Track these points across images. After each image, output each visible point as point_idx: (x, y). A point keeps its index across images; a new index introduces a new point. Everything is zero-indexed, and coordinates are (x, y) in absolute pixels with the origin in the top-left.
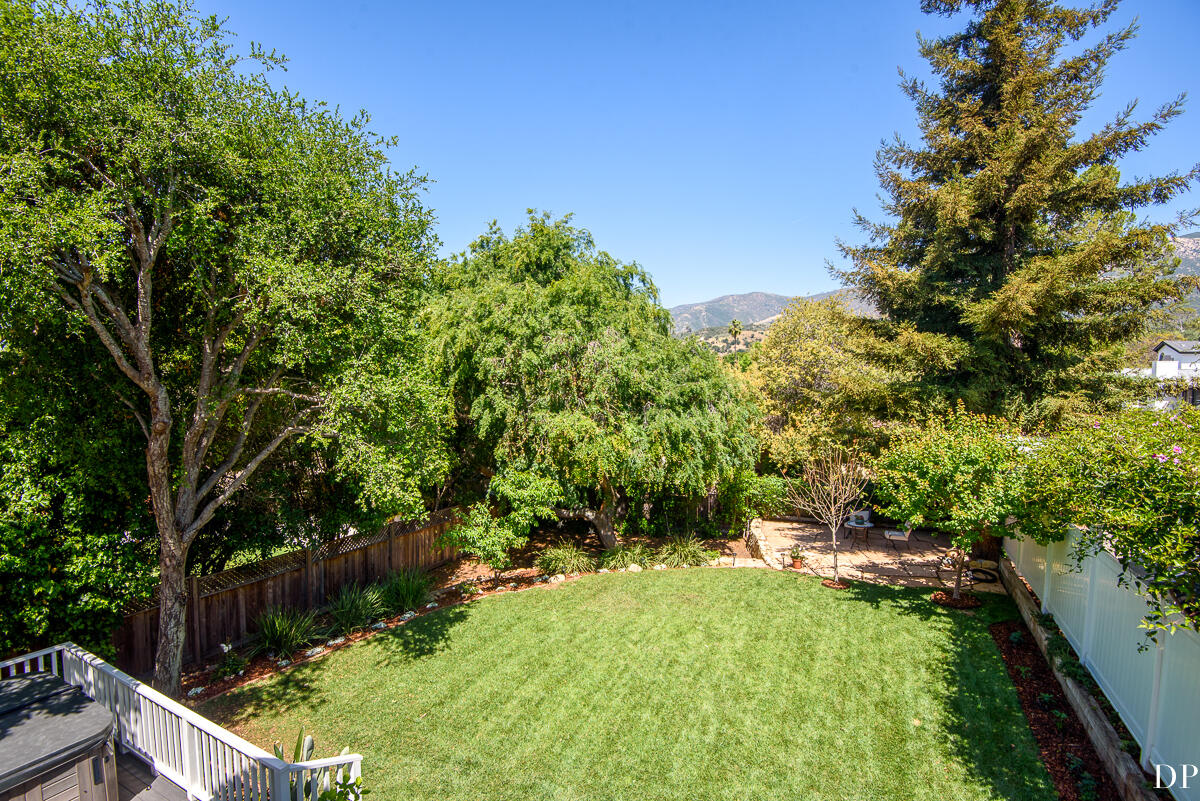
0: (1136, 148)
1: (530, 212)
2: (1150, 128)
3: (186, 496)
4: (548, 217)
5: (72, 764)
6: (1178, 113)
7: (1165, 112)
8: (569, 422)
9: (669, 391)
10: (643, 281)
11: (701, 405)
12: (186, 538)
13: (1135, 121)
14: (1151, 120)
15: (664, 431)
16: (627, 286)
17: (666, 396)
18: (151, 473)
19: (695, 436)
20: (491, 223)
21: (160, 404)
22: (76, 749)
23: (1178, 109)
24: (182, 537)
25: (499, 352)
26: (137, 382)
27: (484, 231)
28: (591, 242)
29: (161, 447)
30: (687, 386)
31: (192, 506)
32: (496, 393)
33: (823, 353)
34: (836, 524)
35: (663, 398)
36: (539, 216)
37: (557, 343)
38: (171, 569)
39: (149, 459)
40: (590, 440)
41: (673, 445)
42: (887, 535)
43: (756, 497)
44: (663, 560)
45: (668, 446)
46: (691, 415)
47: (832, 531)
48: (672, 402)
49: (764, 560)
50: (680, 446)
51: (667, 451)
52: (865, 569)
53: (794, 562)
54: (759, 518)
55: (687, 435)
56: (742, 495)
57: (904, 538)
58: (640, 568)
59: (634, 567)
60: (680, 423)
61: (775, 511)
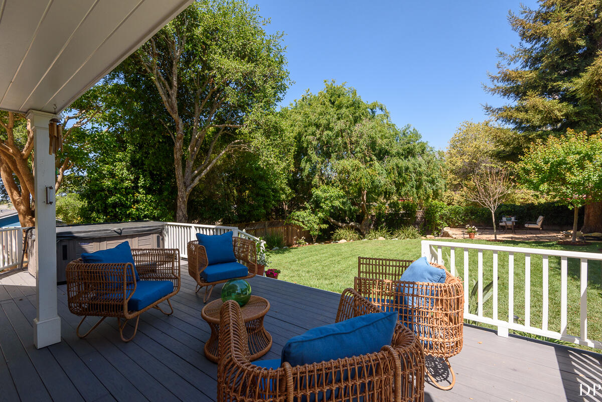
1: (325, 82)
3: (188, 173)
4: (334, 82)
5: (150, 234)
8: (348, 163)
9: (396, 148)
10: (381, 109)
11: (413, 156)
12: (187, 191)
15: (395, 167)
16: (373, 112)
17: (395, 151)
18: (176, 158)
19: (412, 169)
20: (307, 90)
21: (180, 126)
22: (152, 228)
24: (186, 190)
25: (313, 134)
26: (171, 114)
27: (305, 94)
29: (180, 145)
30: (406, 147)
31: (190, 178)
32: (312, 153)
33: (482, 147)
34: (494, 209)
35: (394, 151)
36: (330, 84)
37: (340, 125)
38: (182, 203)
39: (175, 151)
40: (358, 170)
41: (400, 174)
42: (526, 225)
43: (446, 215)
44: (396, 237)
45: (397, 174)
46: (409, 160)
47: (492, 212)
48: (398, 154)
49: (452, 237)
50: (404, 175)
51: (397, 178)
52: (512, 238)
53: (470, 235)
54: (448, 226)
55: (407, 169)
56: (438, 214)
57: (538, 225)
58: (384, 239)
59: (381, 238)
60: (403, 163)
61: (457, 222)
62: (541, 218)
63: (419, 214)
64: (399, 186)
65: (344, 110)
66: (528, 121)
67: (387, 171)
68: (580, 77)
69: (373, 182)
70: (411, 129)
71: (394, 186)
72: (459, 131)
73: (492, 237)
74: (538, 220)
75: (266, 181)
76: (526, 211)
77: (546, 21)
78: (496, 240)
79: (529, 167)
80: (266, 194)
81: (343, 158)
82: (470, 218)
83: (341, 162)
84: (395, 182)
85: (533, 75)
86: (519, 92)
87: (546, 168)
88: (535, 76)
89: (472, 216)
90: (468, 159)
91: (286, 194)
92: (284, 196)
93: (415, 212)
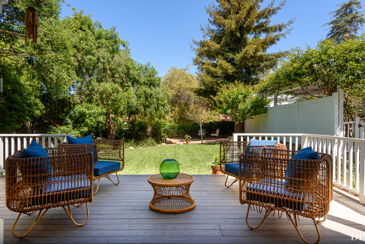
0: (275, 14)
1: (74, 9)
2: (278, 8)
4: (83, 12)
6: (284, 4)
7: (282, 4)
8: (108, 86)
9: (143, 79)
10: (124, 45)
11: (154, 86)
13: (275, 6)
14: (278, 6)
15: (143, 93)
17: (143, 81)
19: (154, 96)
23: (284, 3)
28: (101, 27)
30: (150, 79)
36: (78, 12)
40: (118, 92)
41: (146, 98)
42: (212, 135)
43: (167, 130)
44: (141, 146)
45: (145, 99)
46: (151, 89)
47: (200, 127)
48: (145, 84)
49: (176, 144)
50: (149, 99)
51: (144, 101)
52: (207, 142)
53: (187, 141)
54: (168, 138)
55: (151, 95)
56: (162, 129)
57: (217, 135)
58: (134, 148)
59: (131, 148)
60: (149, 91)
61: (173, 135)
62: (218, 130)
63: (149, 130)
64: (146, 107)
65: (104, 41)
66: (216, 73)
67: (137, 95)
68: (240, 53)
69: (128, 103)
70: (151, 67)
71: (142, 107)
72: (169, 73)
73: (200, 142)
74: (217, 131)
75: (21, 95)
76: (209, 126)
77: (225, 17)
78: (202, 143)
79: (222, 99)
80: (20, 107)
81: (103, 81)
82: (181, 131)
83: (102, 84)
84: (143, 105)
85: (218, 46)
86: (211, 55)
87: (230, 100)
88: (219, 47)
89: (182, 130)
90: (175, 92)
91: (39, 109)
92: (38, 111)
93: (146, 128)
